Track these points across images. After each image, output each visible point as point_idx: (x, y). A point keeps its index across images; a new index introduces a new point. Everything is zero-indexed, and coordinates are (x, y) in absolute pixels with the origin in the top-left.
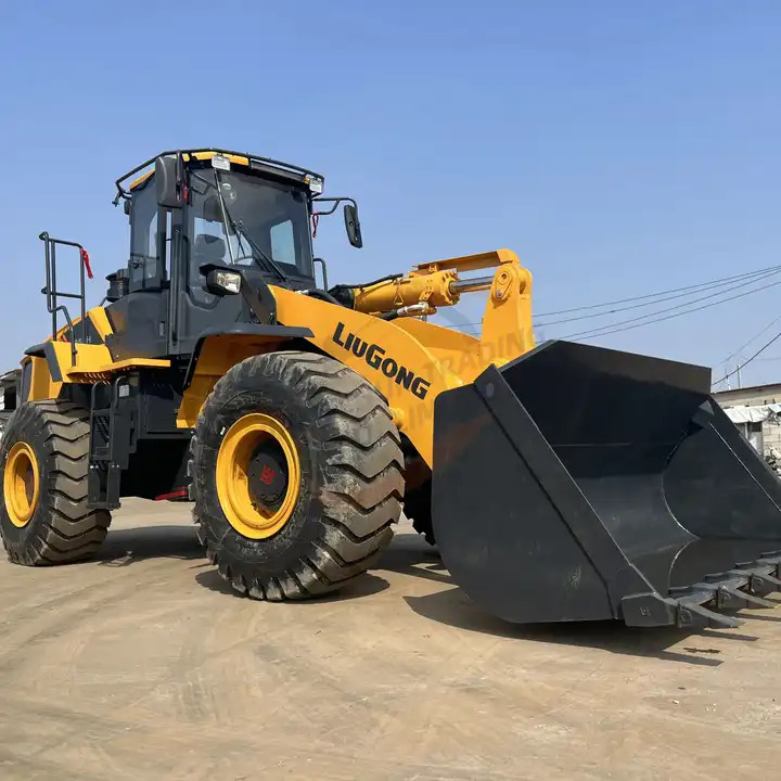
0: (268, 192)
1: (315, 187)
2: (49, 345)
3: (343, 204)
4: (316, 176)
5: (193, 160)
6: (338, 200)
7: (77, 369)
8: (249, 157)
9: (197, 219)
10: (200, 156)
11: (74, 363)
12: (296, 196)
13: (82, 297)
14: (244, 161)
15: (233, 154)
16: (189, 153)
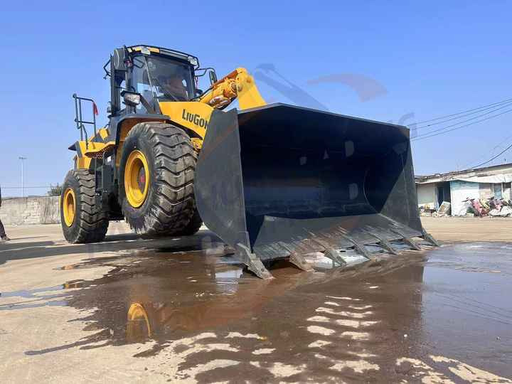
0: (173, 66)
1: (193, 62)
2: (77, 143)
3: (208, 70)
4: (194, 57)
5: (134, 51)
6: (206, 69)
7: (88, 151)
8: (159, 48)
9: (138, 84)
10: (137, 49)
11: (87, 149)
12: (186, 68)
13: (94, 123)
14: (157, 51)
15: (151, 47)
16: (131, 48)
